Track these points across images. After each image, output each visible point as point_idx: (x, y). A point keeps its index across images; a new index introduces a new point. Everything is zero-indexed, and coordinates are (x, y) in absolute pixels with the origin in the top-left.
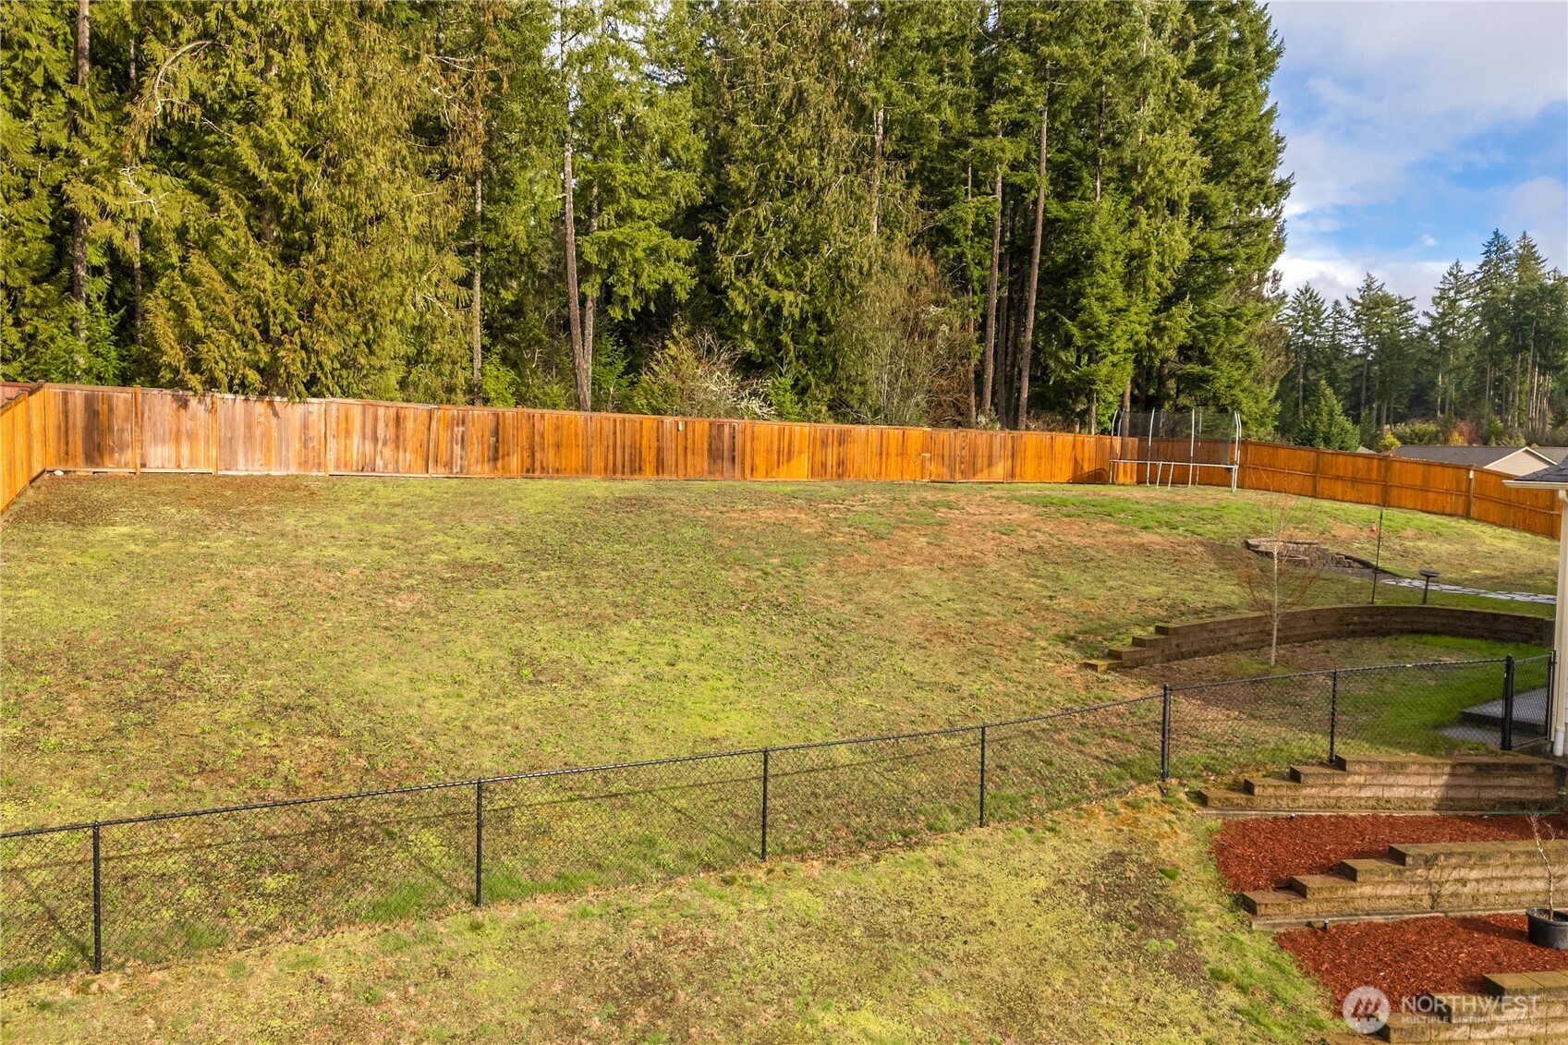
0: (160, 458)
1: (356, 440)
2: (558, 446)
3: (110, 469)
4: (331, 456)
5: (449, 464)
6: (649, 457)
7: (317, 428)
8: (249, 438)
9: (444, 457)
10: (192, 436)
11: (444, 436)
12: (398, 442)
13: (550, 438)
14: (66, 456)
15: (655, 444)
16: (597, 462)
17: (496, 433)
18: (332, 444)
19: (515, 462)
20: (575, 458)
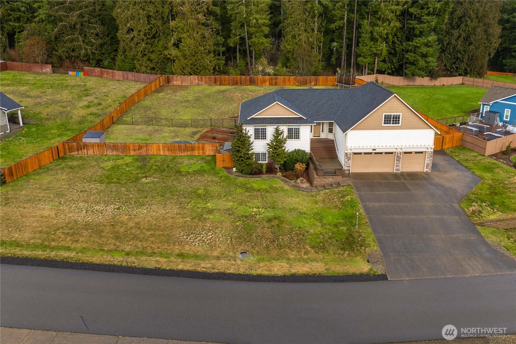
0: (175, 83)
1: (197, 81)
2: (224, 81)
3: (170, 84)
4: (194, 83)
5: (209, 84)
6: (239, 82)
7: (192, 79)
8: (184, 80)
9: (208, 83)
10: (178, 80)
11: (208, 80)
12: (202, 81)
13: (223, 79)
14: (165, 83)
15: (240, 80)
16: (231, 83)
17: (215, 79)
18: (194, 81)
19: (218, 83)
20: (227, 82)
